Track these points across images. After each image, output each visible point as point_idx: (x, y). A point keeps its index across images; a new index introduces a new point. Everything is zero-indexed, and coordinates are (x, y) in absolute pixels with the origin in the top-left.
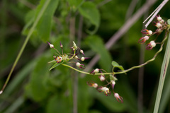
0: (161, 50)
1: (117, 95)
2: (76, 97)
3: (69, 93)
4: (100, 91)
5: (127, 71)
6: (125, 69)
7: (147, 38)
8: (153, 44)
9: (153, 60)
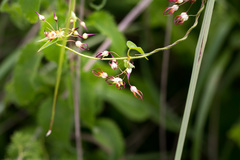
0: (195, 25)
1: (134, 89)
2: (78, 98)
3: (68, 94)
4: (111, 84)
5: (148, 54)
6: (146, 52)
7: (175, 7)
8: (185, 16)
9: (184, 38)
